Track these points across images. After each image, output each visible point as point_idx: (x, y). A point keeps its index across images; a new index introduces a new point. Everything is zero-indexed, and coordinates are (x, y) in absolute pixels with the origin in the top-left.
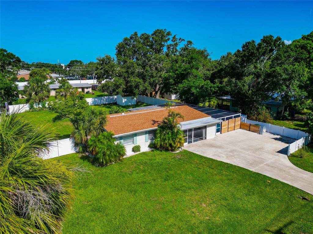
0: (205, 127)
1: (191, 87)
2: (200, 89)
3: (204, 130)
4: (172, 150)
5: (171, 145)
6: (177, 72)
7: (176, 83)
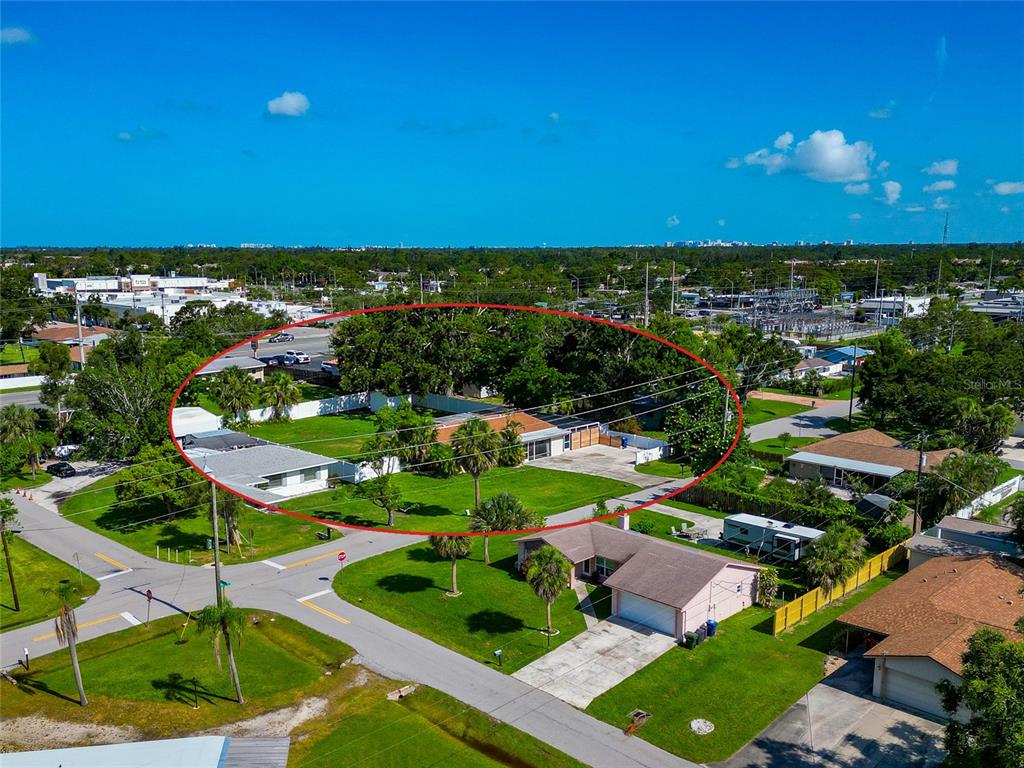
0: (549, 440)
1: (527, 380)
2: (542, 383)
3: (548, 445)
4: (512, 465)
5: (511, 458)
6: (500, 353)
7: (500, 372)
